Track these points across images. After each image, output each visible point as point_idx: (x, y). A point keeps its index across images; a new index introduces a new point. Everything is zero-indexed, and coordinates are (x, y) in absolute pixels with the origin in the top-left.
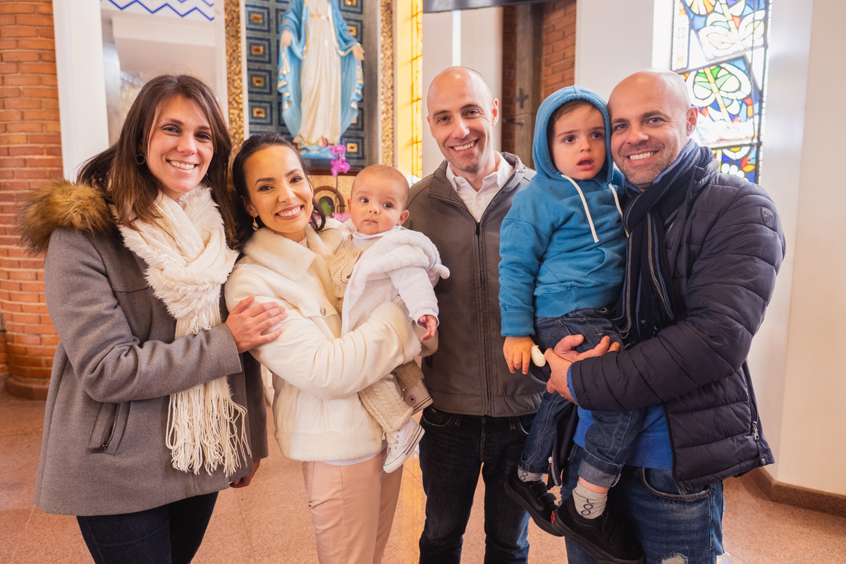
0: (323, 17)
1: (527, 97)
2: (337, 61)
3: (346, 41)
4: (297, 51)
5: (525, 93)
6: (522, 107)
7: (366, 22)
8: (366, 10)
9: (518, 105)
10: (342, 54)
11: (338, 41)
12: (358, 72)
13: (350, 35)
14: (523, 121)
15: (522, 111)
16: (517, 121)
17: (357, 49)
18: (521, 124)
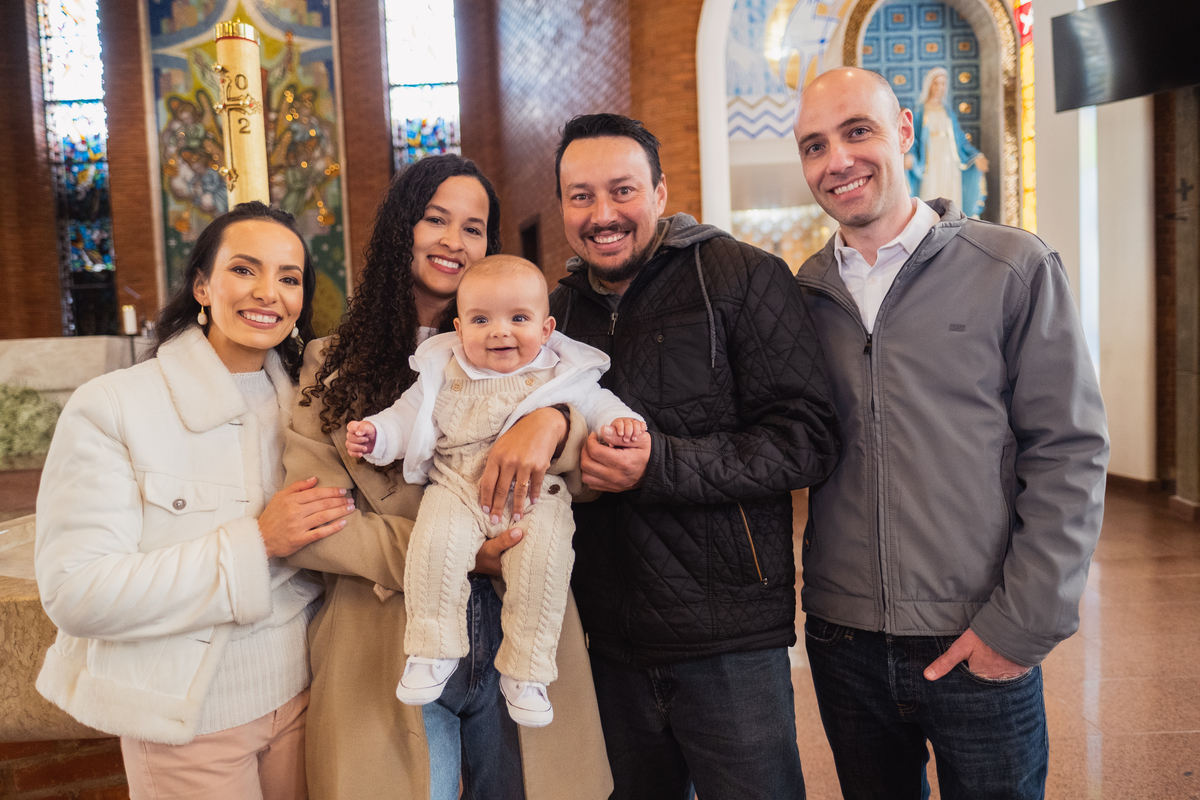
0: (943, 134)
1: (1192, 187)
2: (958, 176)
3: (968, 154)
4: (918, 172)
5: (1189, 184)
6: (1184, 198)
7: (984, 127)
8: (984, 115)
9: (1178, 197)
10: (964, 167)
11: (960, 156)
12: (981, 186)
13: (969, 148)
14: (1186, 215)
15: (1185, 203)
16: (1179, 215)
17: (980, 161)
18: (1184, 219)
